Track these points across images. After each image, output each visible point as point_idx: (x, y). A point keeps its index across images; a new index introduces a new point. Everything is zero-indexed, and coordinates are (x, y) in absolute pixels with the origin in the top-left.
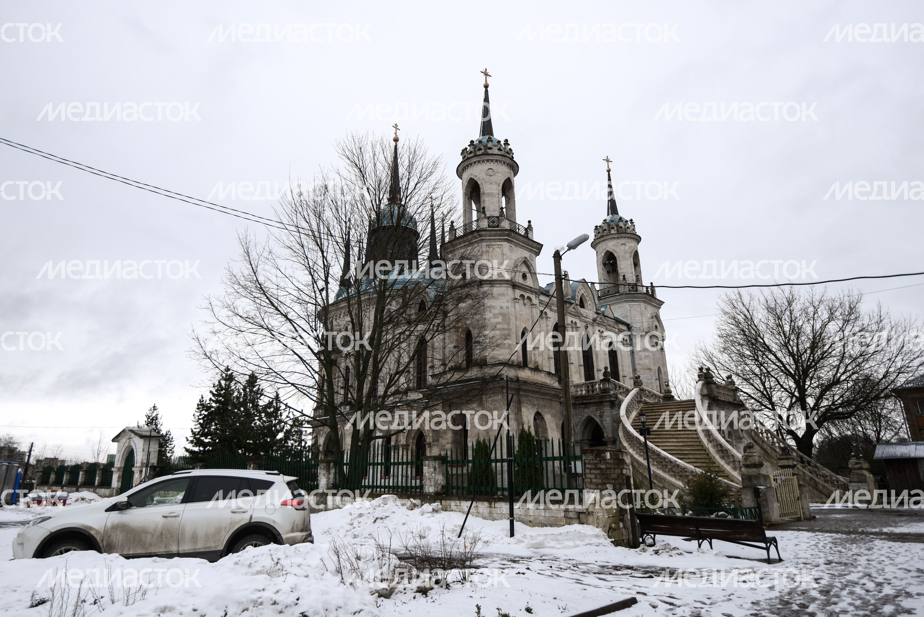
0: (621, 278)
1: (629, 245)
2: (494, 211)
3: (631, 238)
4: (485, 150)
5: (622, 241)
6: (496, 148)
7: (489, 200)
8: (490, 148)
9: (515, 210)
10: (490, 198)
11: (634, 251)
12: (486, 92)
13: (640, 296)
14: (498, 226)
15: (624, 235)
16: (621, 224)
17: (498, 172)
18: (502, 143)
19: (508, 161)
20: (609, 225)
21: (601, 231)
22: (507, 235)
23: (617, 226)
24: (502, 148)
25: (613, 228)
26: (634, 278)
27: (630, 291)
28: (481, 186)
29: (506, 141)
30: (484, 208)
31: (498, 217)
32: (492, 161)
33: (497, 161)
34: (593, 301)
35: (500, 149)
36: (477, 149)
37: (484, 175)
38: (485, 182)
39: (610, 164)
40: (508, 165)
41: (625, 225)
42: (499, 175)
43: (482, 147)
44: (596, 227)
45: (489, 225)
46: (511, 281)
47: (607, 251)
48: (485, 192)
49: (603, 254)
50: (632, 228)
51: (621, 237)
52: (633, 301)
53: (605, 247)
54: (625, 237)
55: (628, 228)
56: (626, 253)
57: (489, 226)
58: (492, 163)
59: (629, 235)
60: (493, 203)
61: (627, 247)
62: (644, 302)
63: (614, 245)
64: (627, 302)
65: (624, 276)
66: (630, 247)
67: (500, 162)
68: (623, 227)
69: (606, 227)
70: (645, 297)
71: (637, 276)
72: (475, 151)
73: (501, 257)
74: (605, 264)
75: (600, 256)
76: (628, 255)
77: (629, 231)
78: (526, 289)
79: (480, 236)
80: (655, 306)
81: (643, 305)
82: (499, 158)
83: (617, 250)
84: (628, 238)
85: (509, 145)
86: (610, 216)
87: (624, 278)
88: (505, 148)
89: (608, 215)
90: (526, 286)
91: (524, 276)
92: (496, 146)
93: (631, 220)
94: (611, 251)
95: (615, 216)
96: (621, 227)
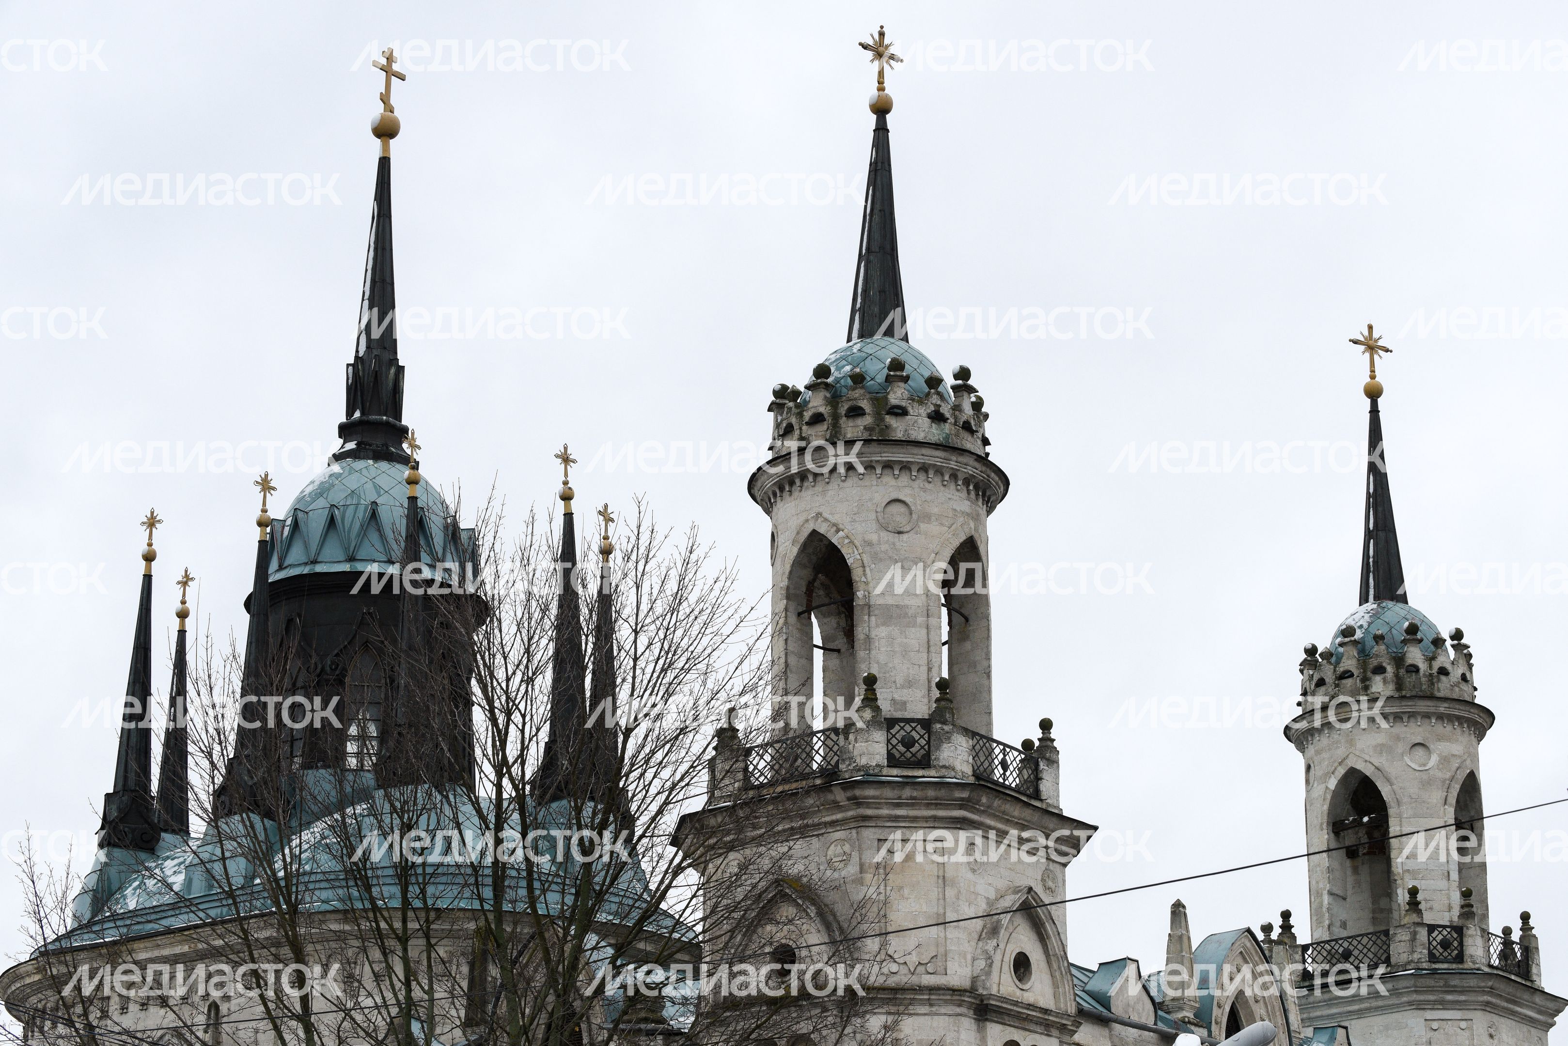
0: (1402, 896)
1: (1441, 748)
2: (909, 684)
3: (1450, 718)
4: (879, 417)
5: (1415, 731)
6: (923, 411)
7: (891, 639)
8: (900, 412)
9: (988, 675)
10: (895, 630)
11: (1461, 776)
12: (881, 132)
13: (1472, 982)
14: (925, 762)
15: (1423, 706)
16: (1415, 655)
17: (927, 517)
18: (949, 381)
19: (971, 468)
20: (1364, 654)
21: (1328, 673)
22: (963, 804)
23: (1399, 660)
24: (946, 410)
25: (1380, 670)
26: (1456, 898)
27: (1432, 958)
28: (857, 574)
29: (963, 374)
30: (871, 681)
31: (926, 724)
32: (905, 467)
33: (924, 468)
34: (1281, 1020)
35: (937, 417)
36: (843, 409)
37: (874, 526)
38: (876, 558)
39: (1382, 361)
40: (967, 482)
41: (1431, 659)
42: (933, 528)
43: (865, 404)
44: (1311, 651)
45: (890, 756)
46: (972, 990)
47: (1352, 772)
48: (875, 601)
49: (1332, 783)
50: (1456, 673)
51: (1412, 715)
52: (1444, 1005)
53: (1341, 752)
54: (1427, 716)
55: (1443, 671)
56: (1426, 784)
57: (893, 761)
58: (904, 479)
59: (1443, 708)
60: (905, 652)
61: (1434, 759)
62: (1487, 1007)
63: (1381, 749)
64: (1419, 1006)
65: (1413, 892)
66: (1445, 760)
67: (939, 471)
68: (1423, 666)
69: (1349, 663)
70: (1491, 991)
71: (1467, 894)
72: (836, 417)
73: (934, 893)
74: (1337, 827)
75: (1318, 790)
76: (1436, 796)
77: (1444, 687)
78: (1027, 1019)
79: (857, 802)
80: (1531, 1021)
81: (1480, 1020)
82: (935, 457)
83: (1393, 769)
84: (1440, 717)
85: (971, 390)
86: (1371, 605)
87: (1414, 904)
88: (957, 408)
89: (1364, 599)
90: (1030, 1006)
91: (1022, 965)
92: (921, 402)
93: (1458, 635)
94: (1368, 771)
95: (1394, 610)
96: (1415, 669)
